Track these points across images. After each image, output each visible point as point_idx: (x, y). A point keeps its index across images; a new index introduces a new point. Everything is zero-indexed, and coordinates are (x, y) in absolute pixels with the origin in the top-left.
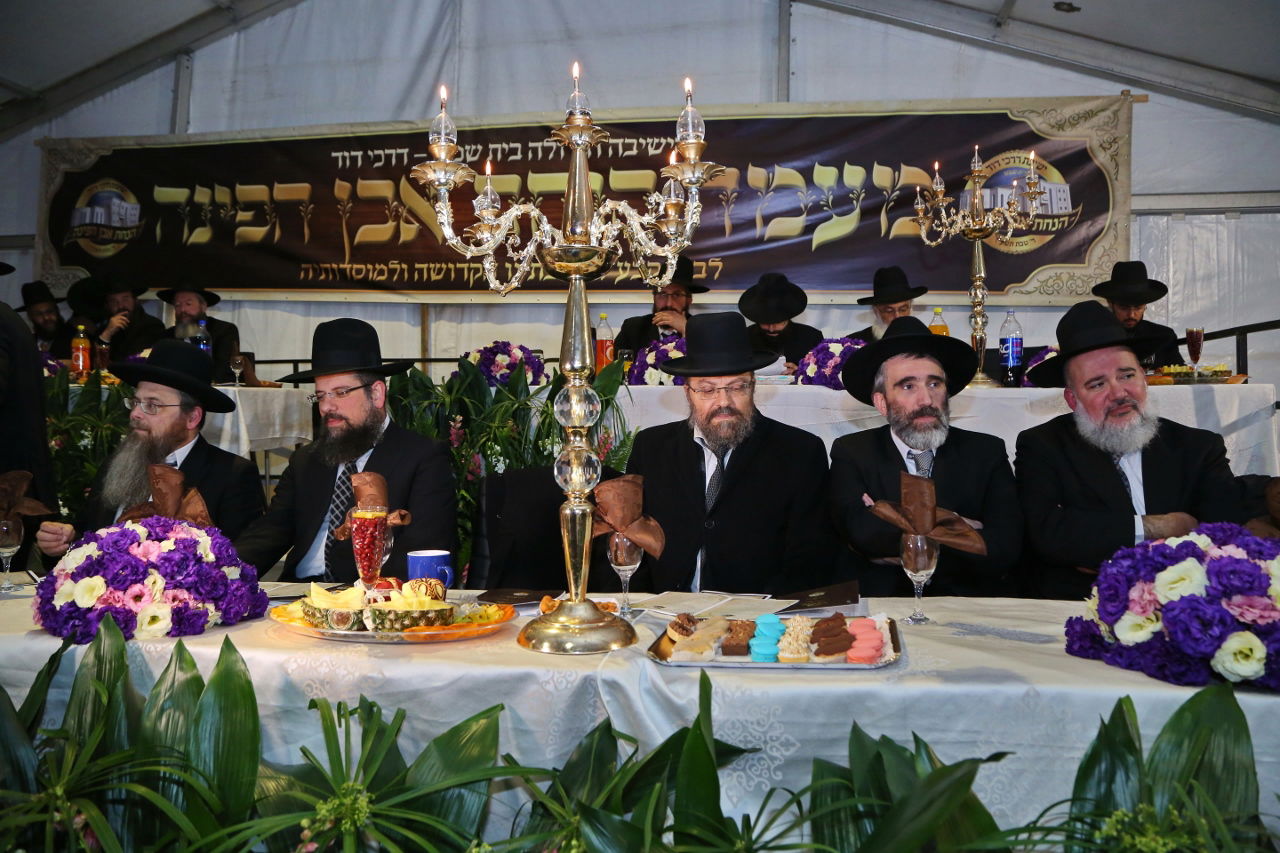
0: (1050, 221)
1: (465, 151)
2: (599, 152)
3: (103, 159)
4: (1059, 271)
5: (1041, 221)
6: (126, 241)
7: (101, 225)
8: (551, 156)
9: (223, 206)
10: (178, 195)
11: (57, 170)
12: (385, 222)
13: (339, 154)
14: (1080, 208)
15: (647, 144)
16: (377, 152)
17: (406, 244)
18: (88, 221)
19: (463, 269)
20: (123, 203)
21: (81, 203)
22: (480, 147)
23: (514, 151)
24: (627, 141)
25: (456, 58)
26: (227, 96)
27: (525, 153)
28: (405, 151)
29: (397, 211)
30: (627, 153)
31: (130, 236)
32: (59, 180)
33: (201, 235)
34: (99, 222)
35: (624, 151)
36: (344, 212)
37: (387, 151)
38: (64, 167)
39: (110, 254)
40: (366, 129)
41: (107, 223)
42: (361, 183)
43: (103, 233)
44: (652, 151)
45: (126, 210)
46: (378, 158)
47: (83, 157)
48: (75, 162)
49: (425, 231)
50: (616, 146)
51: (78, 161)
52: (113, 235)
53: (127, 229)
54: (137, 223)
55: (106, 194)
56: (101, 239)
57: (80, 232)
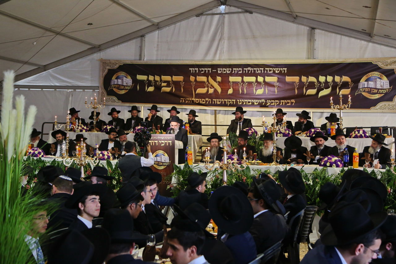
0: (383, 90)
1: (227, 70)
2: (263, 72)
3: (120, 66)
4: (385, 104)
5: (381, 90)
6: (128, 90)
8: (250, 72)
9: (157, 81)
10: (144, 78)
11: (105, 68)
12: (205, 88)
13: (192, 69)
14: (392, 87)
15: (275, 70)
16: (202, 69)
17: (210, 94)
18: (116, 83)
19: (226, 101)
20: (127, 79)
21: (114, 78)
22: (231, 69)
23: (240, 71)
24: (270, 69)
25: (223, 42)
26: (156, 49)
27: (243, 71)
28: (210, 69)
29: (208, 85)
30: (270, 72)
31: (129, 88)
32: (106, 71)
33: (151, 89)
34: (119, 84)
35: (269, 72)
36: (193, 84)
37: (205, 69)
38: (108, 67)
39: (123, 93)
40: (199, 62)
41: (122, 84)
43: (121, 87)
44: (277, 72)
45: (128, 81)
46: (202, 71)
47: (114, 65)
48: (112, 66)
49: (216, 91)
50: (267, 70)
51: (113, 66)
52: (124, 88)
53: (128, 86)
54: (131, 85)
55: (121, 76)
56: (120, 89)
57: (113, 86)
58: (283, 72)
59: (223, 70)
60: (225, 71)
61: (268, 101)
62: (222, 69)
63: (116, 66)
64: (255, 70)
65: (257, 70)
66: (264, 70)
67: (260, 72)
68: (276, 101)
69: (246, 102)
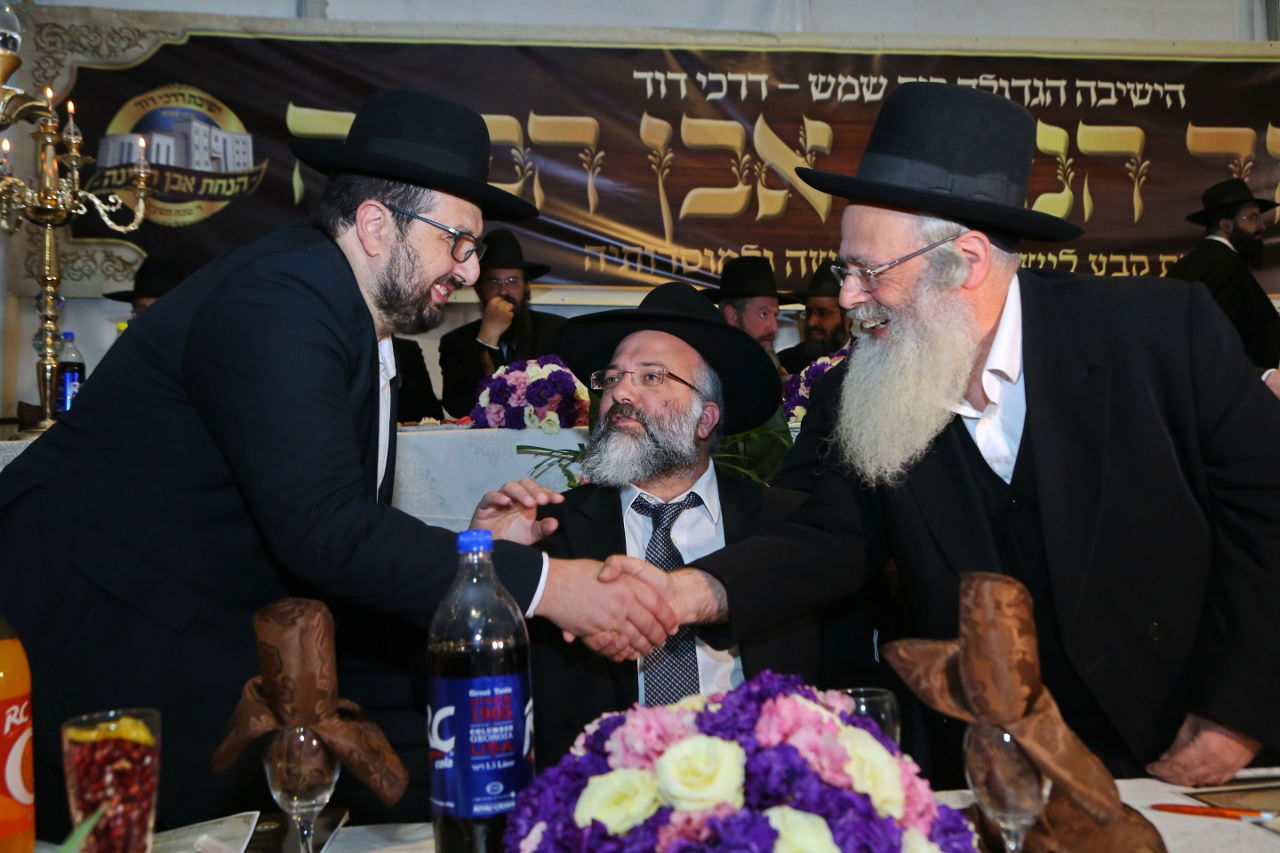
1: (861, 86)
2: (1063, 98)
3: (167, 49)
6: (224, 198)
7: (167, 168)
10: (332, 123)
11: (59, 63)
12: (733, 184)
13: (648, 76)
15: (1129, 91)
16: (713, 77)
17: (768, 221)
20: (215, 131)
21: (120, 126)
22: (884, 81)
24: (1102, 85)
28: (763, 78)
29: (751, 170)
30: (1103, 102)
31: (234, 189)
32: (64, 82)
34: (163, 161)
35: (1098, 99)
36: (659, 165)
37: (732, 77)
38: (75, 59)
39: (189, 219)
40: (691, 39)
41: (182, 165)
42: (686, 122)
43: (174, 181)
44: (1136, 101)
45: (224, 143)
46: (716, 86)
47: (124, 44)
48: (104, 50)
49: (798, 204)
50: (1086, 92)
51: (112, 50)
52: (198, 186)
53: (227, 176)
54: (250, 166)
55: (176, 114)
56: (172, 192)
57: (119, 177)
58: (1169, 102)
59: (837, 84)
60: (849, 89)
61: (1092, 258)
62: (832, 80)
63: (140, 52)
64: (1021, 89)
65: (1034, 92)
66: (1071, 90)
67: (1049, 100)
68: (1134, 258)
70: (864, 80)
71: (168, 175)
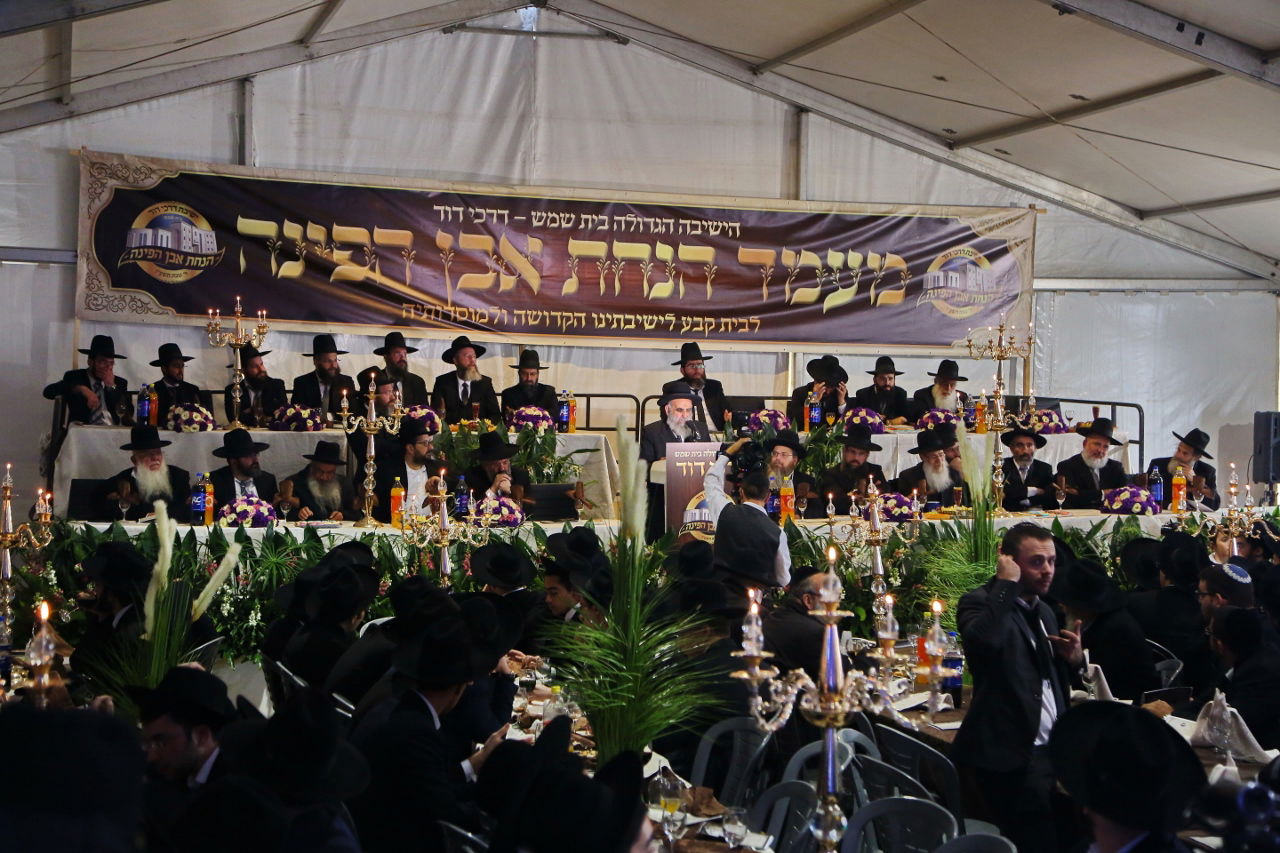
1: (560, 218)
2: (672, 230)
3: (167, 180)
6: (200, 268)
7: (167, 249)
8: (632, 229)
9: (317, 243)
10: (265, 228)
11: (103, 185)
12: (487, 272)
13: (442, 208)
15: (708, 226)
16: (478, 210)
17: (508, 294)
18: (149, 243)
19: (556, 317)
20: (195, 229)
21: (139, 223)
22: (573, 216)
23: (602, 223)
24: (694, 222)
25: (533, 125)
26: (295, 128)
27: (612, 222)
28: (506, 212)
29: (497, 264)
30: (694, 232)
31: (206, 263)
32: (106, 197)
33: (292, 269)
34: (164, 245)
35: (691, 230)
36: (446, 260)
37: (489, 211)
38: (112, 183)
39: (180, 279)
40: (466, 188)
41: (176, 248)
42: (462, 236)
43: (171, 257)
44: (712, 232)
45: (200, 237)
46: (478, 216)
47: (143, 177)
48: (131, 179)
49: (522, 284)
50: (685, 226)
51: (135, 179)
52: (185, 261)
53: (202, 256)
54: (215, 251)
55: (172, 218)
56: (169, 263)
57: (139, 253)
58: (730, 233)
59: (547, 217)
60: (553, 220)
61: (684, 318)
62: (544, 215)
63: (152, 182)
64: (649, 223)
65: (656, 225)
66: (676, 225)
67: (664, 229)
68: (707, 319)
69: (618, 321)
70: (562, 215)
71: (168, 253)
